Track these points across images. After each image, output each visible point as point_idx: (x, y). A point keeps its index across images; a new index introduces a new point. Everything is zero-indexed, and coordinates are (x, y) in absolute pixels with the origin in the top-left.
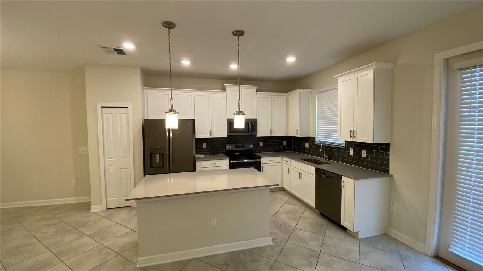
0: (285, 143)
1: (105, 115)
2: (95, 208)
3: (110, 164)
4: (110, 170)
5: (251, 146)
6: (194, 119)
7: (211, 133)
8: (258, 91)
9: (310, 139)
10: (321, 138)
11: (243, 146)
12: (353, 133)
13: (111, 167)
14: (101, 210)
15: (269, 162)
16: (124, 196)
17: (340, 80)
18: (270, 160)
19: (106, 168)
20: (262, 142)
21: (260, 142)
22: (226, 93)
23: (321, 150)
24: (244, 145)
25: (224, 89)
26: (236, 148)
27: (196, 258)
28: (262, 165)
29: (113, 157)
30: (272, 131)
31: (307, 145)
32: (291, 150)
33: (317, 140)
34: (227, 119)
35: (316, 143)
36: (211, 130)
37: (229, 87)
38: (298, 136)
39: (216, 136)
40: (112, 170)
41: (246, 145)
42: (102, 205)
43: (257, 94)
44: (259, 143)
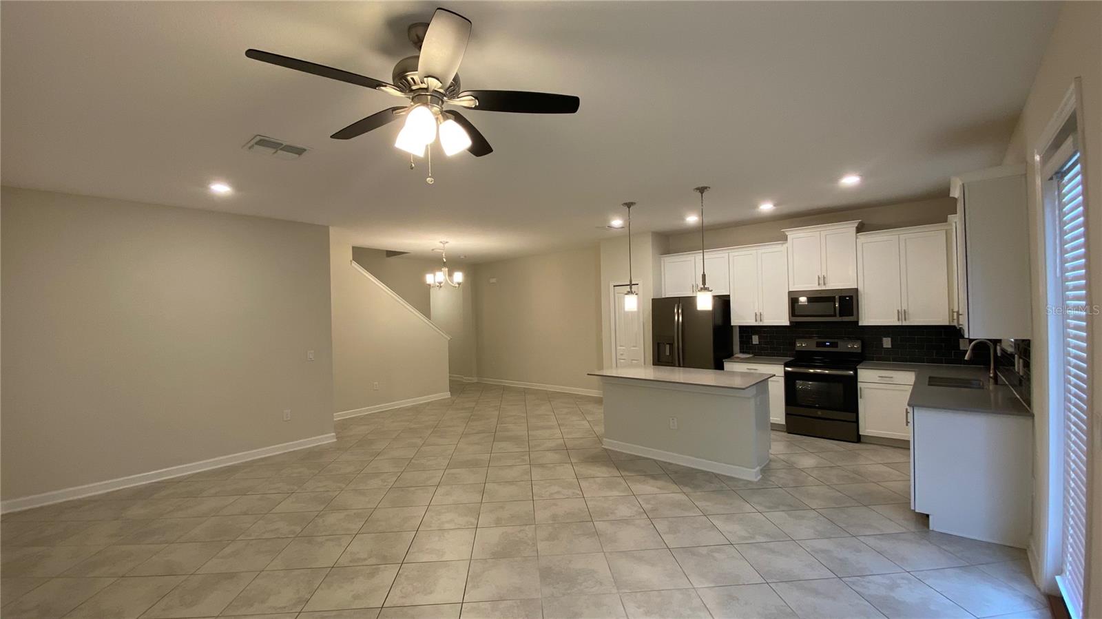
1: (616, 295)
3: (622, 353)
4: (621, 361)
5: (853, 345)
6: (728, 294)
7: (759, 316)
8: (859, 230)
11: (834, 345)
13: (622, 357)
15: (879, 380)
18: (880, 377)
19: (618, 357)
20: (890, 339)
21: (884, 339)
22: (786, 245)
23: (966, 358)
24: (837, 343)
26: (817, 347)
27: (655, 461)
28: (859, 385)
30: (902, 314)
34: (789, 292)
36: (756, 311)
37: (792, 233)
39: (768, 321)
40: (623, 361)
41: (841, 343)
43: (859, 237)
44: (881, 341)
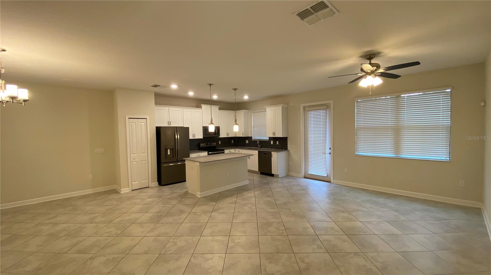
0: (233, 142)
1: (130, 124)
2: (124, 190)
3: (134, 158)
4: (134, 163)
5: (215, 144)
6: (188, 127)
7: (194, 135)
8: (219, 109)
9: (249, 138)
10: (255, 137)
12: (274, 134)
13: (134, 160)
14: (129, 191)
16: (144, 180)
17: (267, 109)
18: (229, 151)
19: (132, 161)
20: (220, 141)
22: (201, 110)
23: (258, 143)
24: (211, 143)
25: (201, 107)
26: (206, 145)
29: (136, 153)
30: (228, 134)
31: (247, 142)
32: (236, 146)
33: (253, 138)
34: (203, 127)
35: (252, 140)
37: (203, 106)
38: (243, 136)
39: (197, 137)
40: (135, 163)
42: (129, 187)
43: (219, 111)
